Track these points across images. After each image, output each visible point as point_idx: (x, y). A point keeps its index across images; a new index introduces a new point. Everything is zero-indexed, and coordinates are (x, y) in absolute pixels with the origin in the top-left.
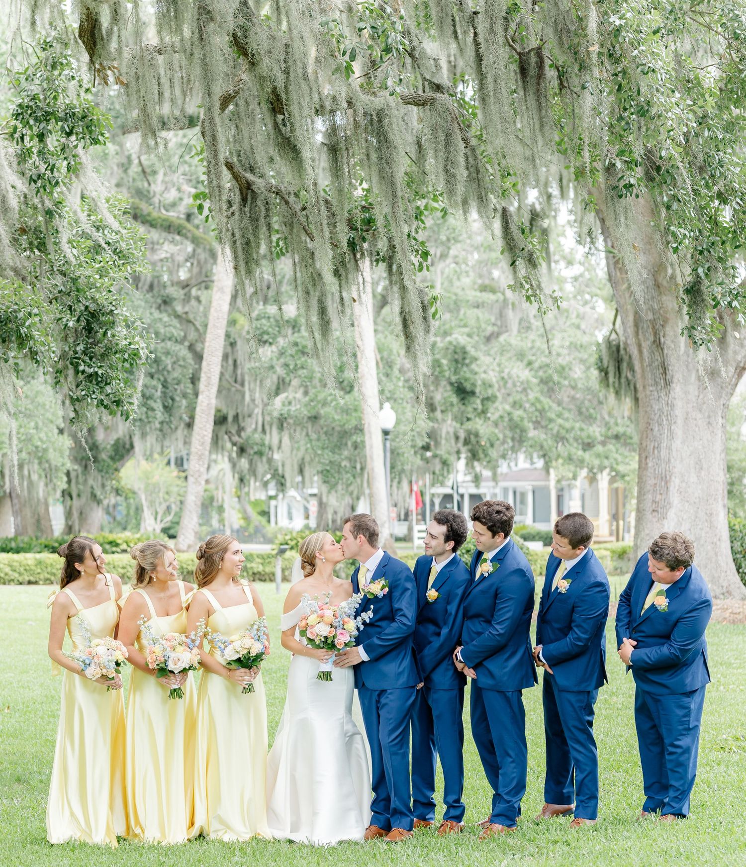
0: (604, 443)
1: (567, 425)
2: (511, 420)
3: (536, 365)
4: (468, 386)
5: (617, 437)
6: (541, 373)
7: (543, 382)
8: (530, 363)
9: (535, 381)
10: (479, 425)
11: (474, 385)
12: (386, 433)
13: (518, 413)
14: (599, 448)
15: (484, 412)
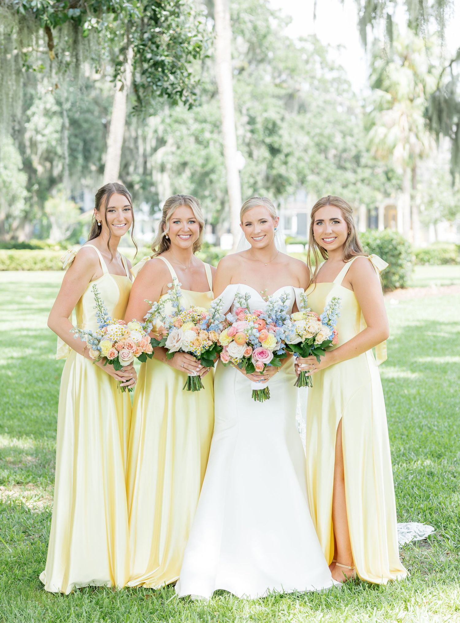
0: (355, 184)
1: (333, 172)
2: (297, 169)
3: (312, 134)
4: (276, 146)
5: (363, 180)
6: (316, 139)
7: (318, 145)
8: (308, 133)
9: (312, 144)
10: (282, 170)
11: (280, 145)
12: (240, 172)
13: (302, 164)
14: (351, 187)
15: (286, 163)
